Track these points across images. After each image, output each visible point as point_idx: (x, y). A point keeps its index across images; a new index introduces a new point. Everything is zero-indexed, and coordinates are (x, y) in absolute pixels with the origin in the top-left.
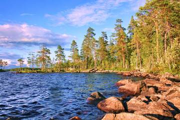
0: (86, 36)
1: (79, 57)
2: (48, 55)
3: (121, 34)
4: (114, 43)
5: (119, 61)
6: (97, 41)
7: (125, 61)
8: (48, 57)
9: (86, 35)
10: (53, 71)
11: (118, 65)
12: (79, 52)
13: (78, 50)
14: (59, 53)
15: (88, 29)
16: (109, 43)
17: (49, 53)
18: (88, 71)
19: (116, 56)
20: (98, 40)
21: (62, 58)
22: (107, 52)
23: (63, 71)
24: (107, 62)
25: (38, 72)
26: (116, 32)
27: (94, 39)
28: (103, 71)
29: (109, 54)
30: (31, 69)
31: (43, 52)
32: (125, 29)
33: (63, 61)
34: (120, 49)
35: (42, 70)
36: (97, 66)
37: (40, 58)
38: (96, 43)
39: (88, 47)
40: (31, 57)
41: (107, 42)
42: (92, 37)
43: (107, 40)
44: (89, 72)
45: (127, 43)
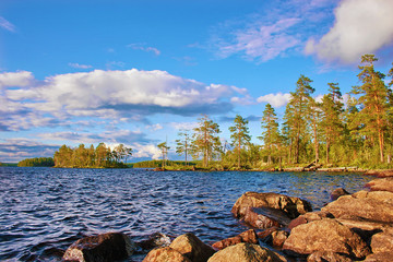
0: (294, 95)
1: (281, 139)
2: (215, 135)
3: (374, 88)
4: (358, 107)
5: (371, 147)
6: (319, 105)
7: (385, 148)
8: (217, 139)
9: (294, 91)
10: (225, 168)
11: (367, 155)
12: (280, 127)
13: (277, 125)
14: (238, 131)
15: (297, 80)
16: (345, 107)
17: (218, 131)
18: (300, 168)
19: (362, 135)
20: (321, 102)
21: (245, 141)
22: (341, 126)
23: (247, 167)
24: (341, 150)
25: (196, 169)
26: (361, 84)
27: (312, 100)
28: (332, 169)
29: (347, 132)
30: (184, 163)
31: (205, 129)
32: (382, 76)
33: (247, 148)
34: (372, 120)
35: (204, 166)
36: (320, 157)
37: (200, 141)
38: (317, 109)
39: (299, 118)
40: (183, 139)
41: (340, 105)
42: (307, 95)
43: (341, 102)
44: (304, 171)
45: (388, 106)
